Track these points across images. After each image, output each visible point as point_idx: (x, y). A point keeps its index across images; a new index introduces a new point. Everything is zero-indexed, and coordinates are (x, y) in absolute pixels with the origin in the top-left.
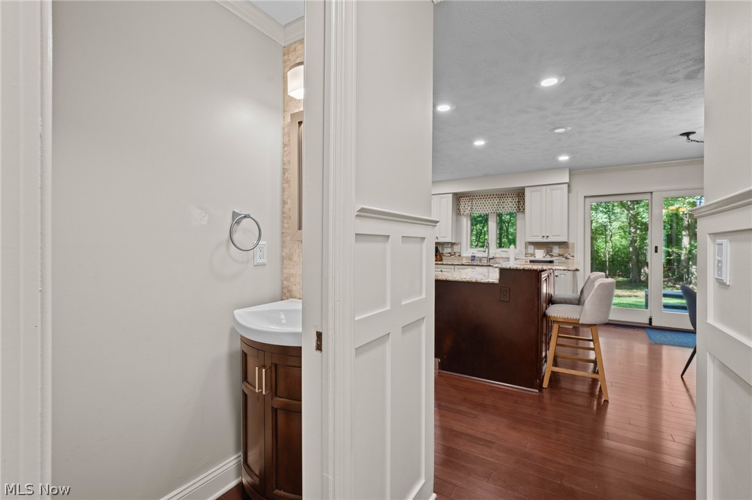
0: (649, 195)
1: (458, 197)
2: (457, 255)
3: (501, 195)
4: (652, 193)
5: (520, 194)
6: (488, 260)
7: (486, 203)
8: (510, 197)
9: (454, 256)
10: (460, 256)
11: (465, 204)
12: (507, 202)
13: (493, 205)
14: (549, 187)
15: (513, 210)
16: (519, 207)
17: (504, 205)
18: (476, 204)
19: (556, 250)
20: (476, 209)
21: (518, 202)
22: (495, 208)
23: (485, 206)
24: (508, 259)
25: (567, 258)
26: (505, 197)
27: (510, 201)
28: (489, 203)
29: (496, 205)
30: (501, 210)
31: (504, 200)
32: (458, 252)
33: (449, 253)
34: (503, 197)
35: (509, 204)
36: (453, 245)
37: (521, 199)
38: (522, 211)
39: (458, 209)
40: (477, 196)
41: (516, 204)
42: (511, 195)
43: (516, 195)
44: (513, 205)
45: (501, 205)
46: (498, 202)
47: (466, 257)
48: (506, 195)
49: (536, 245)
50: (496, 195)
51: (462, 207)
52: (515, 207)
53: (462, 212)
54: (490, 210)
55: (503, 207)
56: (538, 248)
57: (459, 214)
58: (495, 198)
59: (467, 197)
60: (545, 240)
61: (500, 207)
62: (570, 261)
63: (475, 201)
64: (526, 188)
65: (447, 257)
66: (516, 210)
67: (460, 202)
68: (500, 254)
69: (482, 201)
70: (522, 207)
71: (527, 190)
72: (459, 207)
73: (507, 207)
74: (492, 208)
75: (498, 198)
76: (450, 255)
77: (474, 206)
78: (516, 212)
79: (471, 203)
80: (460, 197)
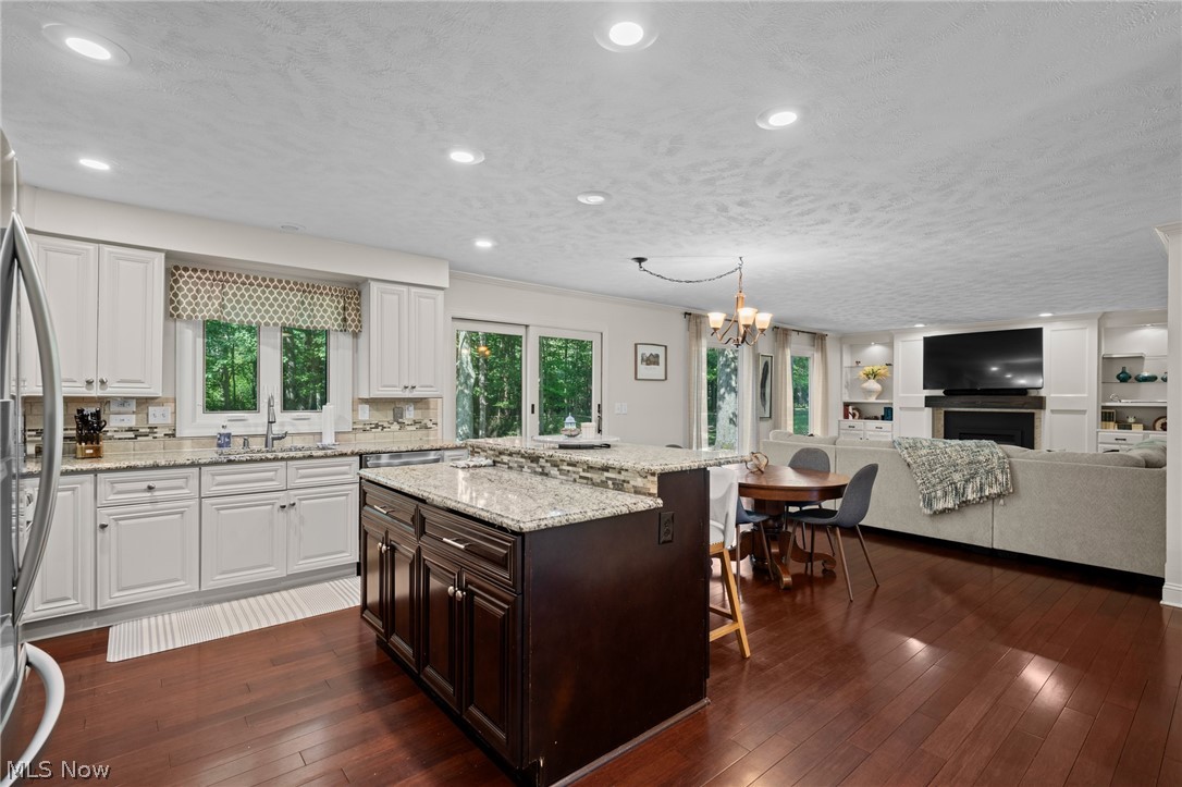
0: (523, 329)
1: (176, 267)
2: (160, 433)
3: (310, 286)
4: (527, 326)
5: (352, 293)
6: (270, 441)
7: (267, 299)
8: (327, 294)
9: (150, 438)
10: (174, 435)
11: (198, 291)
12: (321, 305)
13: (287, 307)
14: (413, 289)
15: (333, 325)
16: (345, 320)
17: (312, 310)
18: (234, 295)
19: (410, 414)
20: (233, 308)
21: (344, 309)
22: (291, 314)
23: (263, 305)
24: (317, 437)
25: (427, 428)
26: (315, 293)
27: (328, 305)
28: (276, 299)
29: (295, 308)
30: (305, 322)
31: (312, 298)
32: (164, 426)
33: (130, 430)
34: (310, 292)
35: (325, 311)
36: (143, 406)
37: (350, 304)
38: (353, 331)
39: (172, 302)
40: (239, 276)
41: (339, 314)
42: (330, 289)
43: (340, 291)
44: (333, 313)
45: (305, 309)
46: (298, 302)
47: (192, 438)
48: (319, 288)
49: (374, 403)
50: (295, 284)
51: (185, 296)
52: (336, 320)
53: (185, 310)
54: (279, 318)
55: (309, 316)
56: (378, 410)
57: (172, 315)
58: (292, 289)
59: (204, 271)
60: (407, 394)
61: (302, 315)
62: (432, 432)
63: (231, 288)
64: (372, 283)
65: (121, 443)
66: (339, 326)
67: (176, 281)
68: (293, 425)
69: (255, 291)
70: (353, 321)
71: (374, 287)
72: (176, 295)
73: (322, 317)
74: (284, 312)
75: (298, 290)
76: (131, 435)
77: (230, 301)
78: (336, 330)
79: (220, 292)
80: (177, 268)
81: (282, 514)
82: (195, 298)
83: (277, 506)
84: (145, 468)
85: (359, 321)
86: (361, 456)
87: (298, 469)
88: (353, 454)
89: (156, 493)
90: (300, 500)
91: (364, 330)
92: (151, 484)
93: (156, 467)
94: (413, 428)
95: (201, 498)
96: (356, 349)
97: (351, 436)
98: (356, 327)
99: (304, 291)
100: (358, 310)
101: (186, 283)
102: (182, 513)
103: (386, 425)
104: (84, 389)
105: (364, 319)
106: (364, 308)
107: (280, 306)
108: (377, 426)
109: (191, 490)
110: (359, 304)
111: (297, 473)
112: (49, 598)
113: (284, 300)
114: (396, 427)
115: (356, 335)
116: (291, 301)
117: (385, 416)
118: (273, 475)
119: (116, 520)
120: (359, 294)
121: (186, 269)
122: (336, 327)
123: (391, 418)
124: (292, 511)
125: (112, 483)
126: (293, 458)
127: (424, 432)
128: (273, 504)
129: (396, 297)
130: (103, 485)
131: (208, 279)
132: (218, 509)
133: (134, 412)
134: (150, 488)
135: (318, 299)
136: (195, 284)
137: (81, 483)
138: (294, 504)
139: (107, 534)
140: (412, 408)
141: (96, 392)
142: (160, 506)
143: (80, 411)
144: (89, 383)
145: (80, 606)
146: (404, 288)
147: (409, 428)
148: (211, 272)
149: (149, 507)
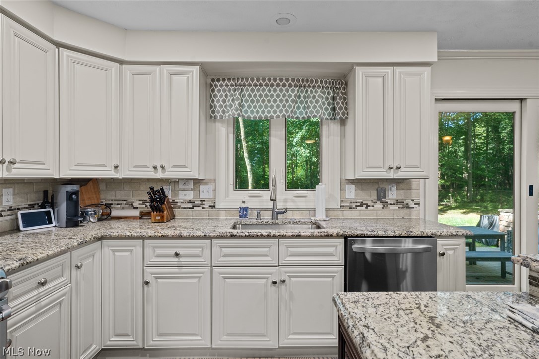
0: (518, 103)
2: (207, 205)
4: (522, 100)
5: (340, 84)
6: (275, 214)
7: (272, 96)
8: (319, 87)
9: (201, 208)
10: (214, 207)
11: (226, 96)
12: (314, 97)
13: (287, 101)
14: (398, 69)
15: (324, 114)
16: (334, 109)
17: (306, 102)
18: (250, 96)
19: (393, 194)
20: (249, 107)
21: (333, 99)
22: (290, 106)
23: (269, 101)
24: (312, 212)
25: (408, 207)
26: (309, 86)
27: (319, 96)
28: (278, 96)
29: (293, 101)
30: (301, 113)
31: (307, 92)
32: (209, 200)
33: (190, 202)
34: (305, 86)
35: (317, 102)
36: (197, 185)
37: (338, 94)
38: (341, 118)
39: (211, 107)
40: (252, 80)
41: (329, 104)
42: (321, 82)
43: (330, 83)
44: (324, 104)
45: (301, 102)
46: (295, 96)
47: (225, 209)
48: (312, 82)
49: (360, 183)
50: (293, 80)
51: (218, 101)
52: (326, 109)
53: (218, 112)
54: (281, 111)
55: (304, 108)
56: (362, 189)
57: (211, 117)
58: (290, 86)
59: (229, 80)
60: (392, 175)
61: (299, 108)
62: (414, 212)
63: (247, 90)
64: (358, 68)
65: (185, 211)
66: (329, 114)
67: (213, 91)
68: (293, 201)
69: (263, 91)
70: (341, 108)
71: (360, 72)
72: (213, 101)
73: (315, 107)
74: (284, 106)
75: (296, 86)
76: (190, 205)
77: (247, 101)
78: (327, 119)
79: (240, 94)
80: (213, 80)
81: (274, 288)
82: (224, 101)
83: (270, 281)
84: (173, 238)
85: (346, 109)
86: (346, 238)
87: (288, 247)
88: (338, 236)
89: (182, 259)
90: (290, 276)
91: (351, 116)
92: (178, 251)
93: (180, 237)
94: (396, 207)
95: (212, 266)
96: (343, 135)
97: (340, 212)
98: (344, 114)
99: (300, 86)
100: (345, 99)
101: (219, 91)
102: (199, 277)
103: (370, 203)
104: (153, 173)
105: (350, 106)
106: (350, 96)
107: (281, 101)
108: (362, 204)
109: (204, 259)
110: (346, 94)
111: (288, 251)
112: (118, 332)
113: (284, 96)
114: (379, 205)
115: (343, 122)
116: (290, 96)
117: (369, 196)
118: (267, 251)
119: (157, 278)
120: (346, 84)
121: (218, 80)
122: (326, 116)
123: (374, 197)
124: (283, 287)
125: (154, 247)
126: (283, 237)
127: (406, 211)
128: (267, 278)
129: (380, 80)
130: (148, 249)
131: (232, 86)
132: (225, 278)
133: (192, 190)
134: (177, 255)
135: (311, 92)
136: (224, 91)
137: (135, 246)
138: (284, 281)
139: (150, 288)
140: (394, 188)
141: (159, 175)
142: (184, 270)
143: (152, 189)
144: (155, 168)
145: (135, 342)
146: (389, 70)
147: (392, 207)
148: (234, 79)
149: (176, 270)
